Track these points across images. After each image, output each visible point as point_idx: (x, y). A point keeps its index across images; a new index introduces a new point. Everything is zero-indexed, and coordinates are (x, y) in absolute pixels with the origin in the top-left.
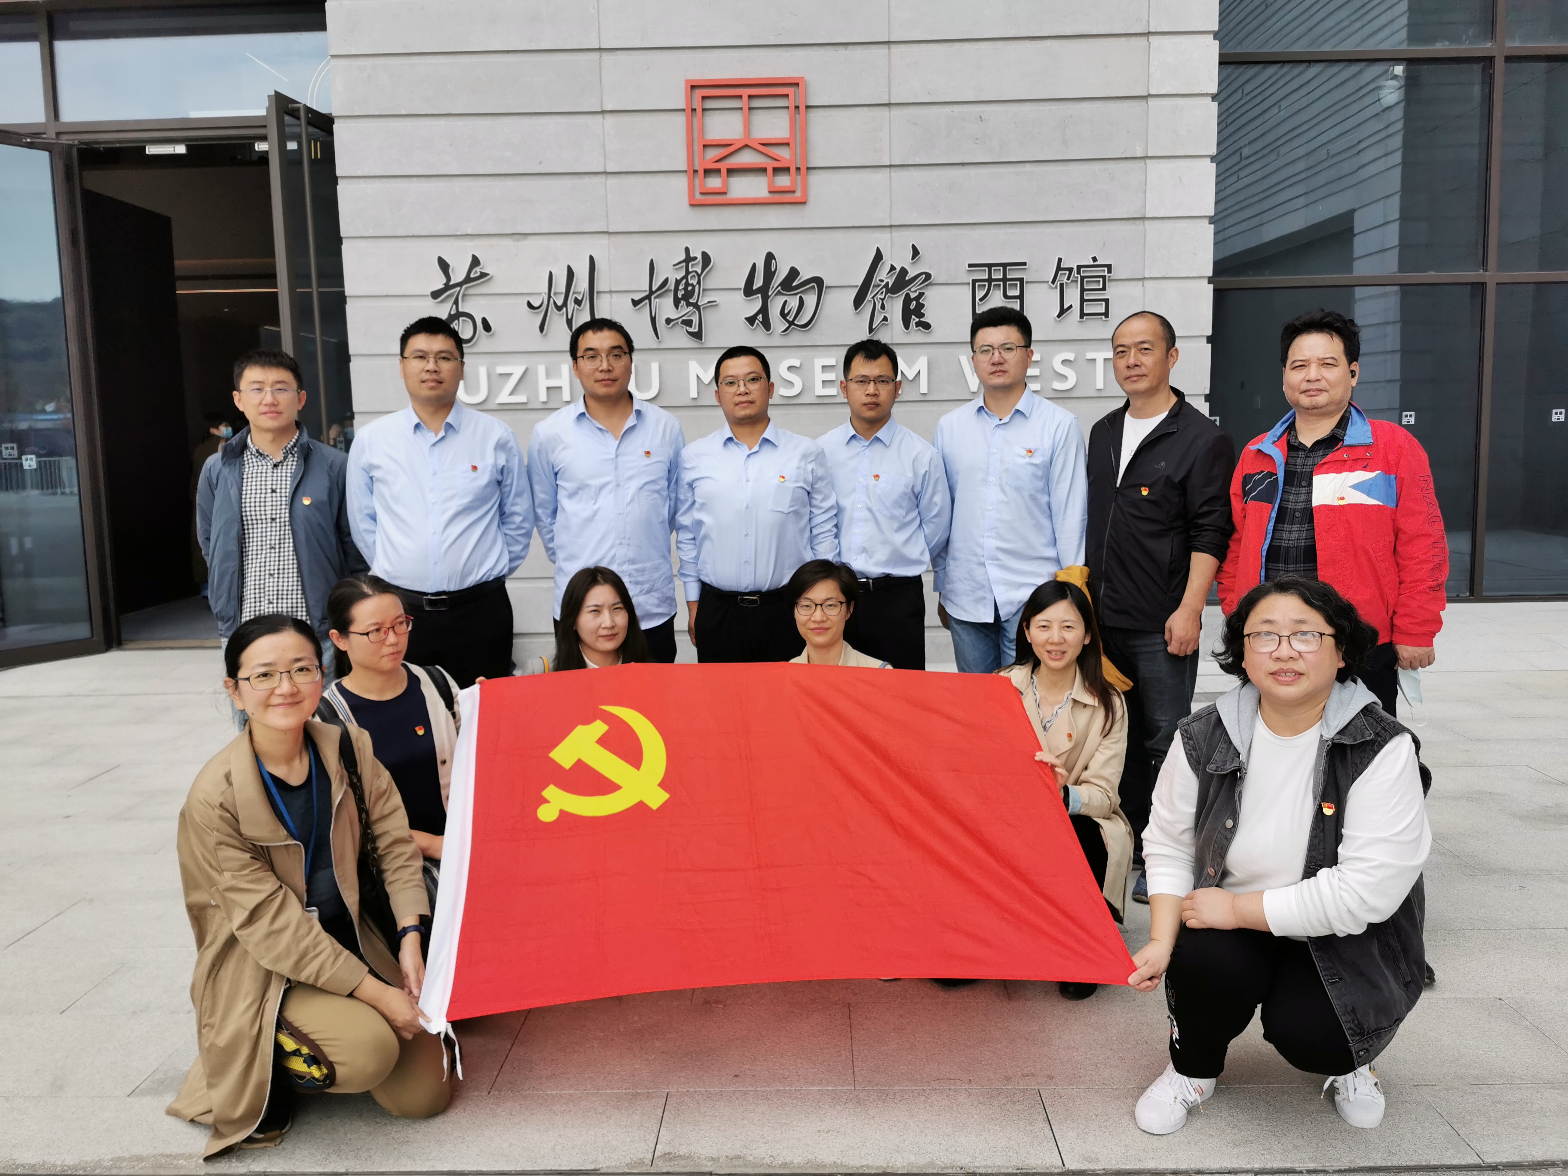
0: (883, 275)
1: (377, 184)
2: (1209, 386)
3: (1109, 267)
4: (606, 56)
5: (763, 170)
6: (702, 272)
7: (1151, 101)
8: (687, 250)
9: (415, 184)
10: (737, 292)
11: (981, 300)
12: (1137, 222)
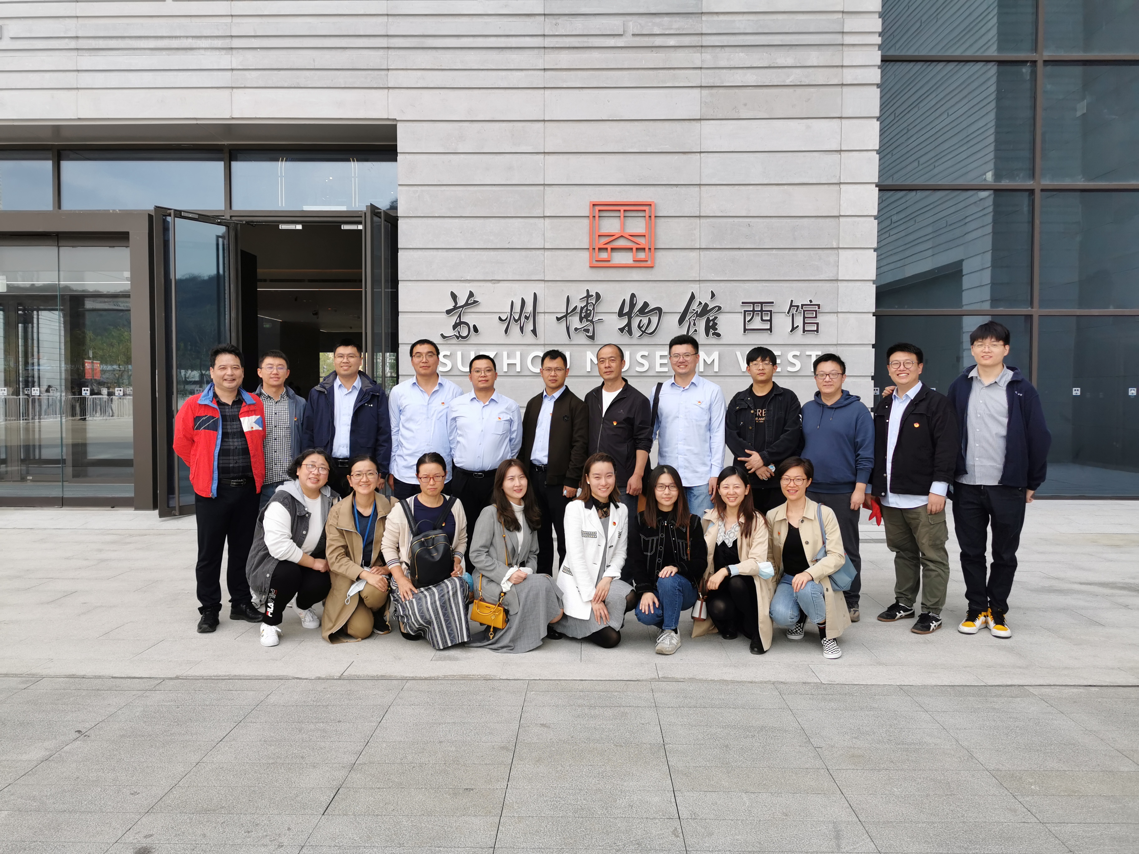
0: (695, 306)
1: (420, 252)
2: (873, 371)
3: (819, 306)
4: (546, 188)
5: (631, 249)
6: (596, 303)
7: (842, 219)
8: (588, 291)
9: (440, 253)
10: (615, 314)
11: (748, 321)
12: (834, 282)
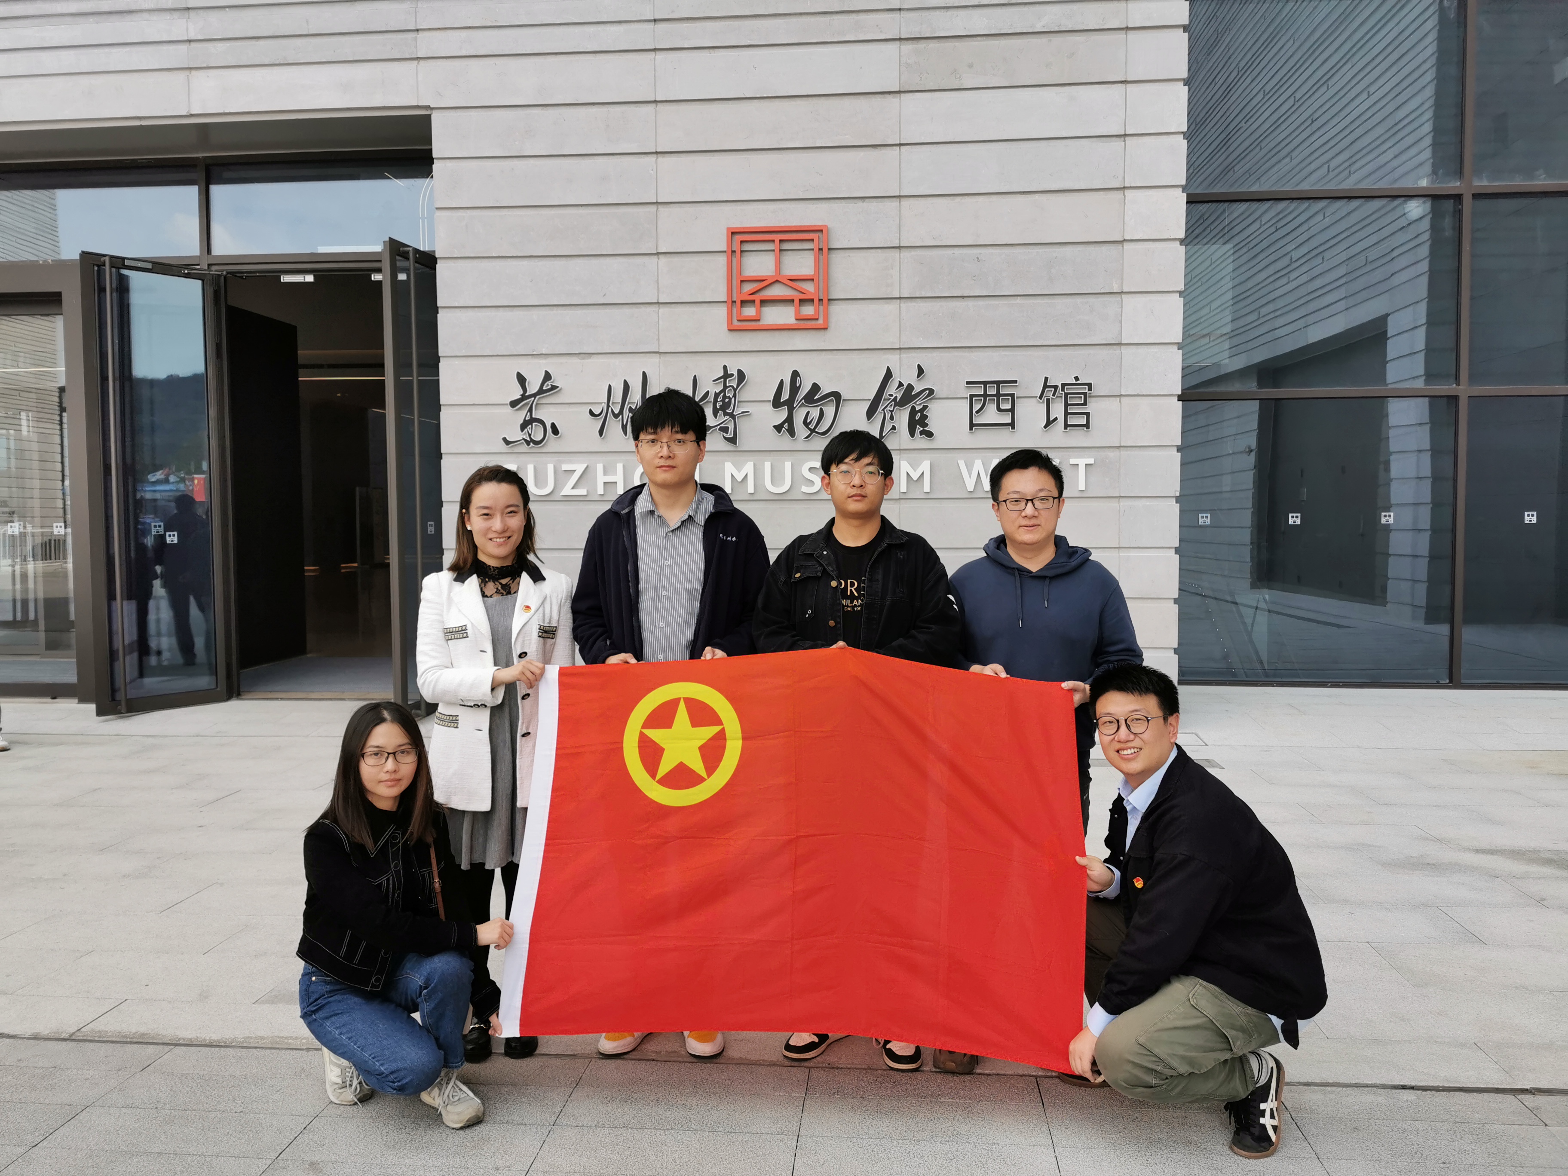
0: (892, 390)
1: (470, 313)
2: (1179, 489)
3: (1090, 385)
4: (662, 209)
5: (792, 301)
6: (738, 386)
7: (1127, 246)
8: (725, 367)
9: (501, 313)
10: (768, 404)
11: (977, 412)
12: (1115, 347)
